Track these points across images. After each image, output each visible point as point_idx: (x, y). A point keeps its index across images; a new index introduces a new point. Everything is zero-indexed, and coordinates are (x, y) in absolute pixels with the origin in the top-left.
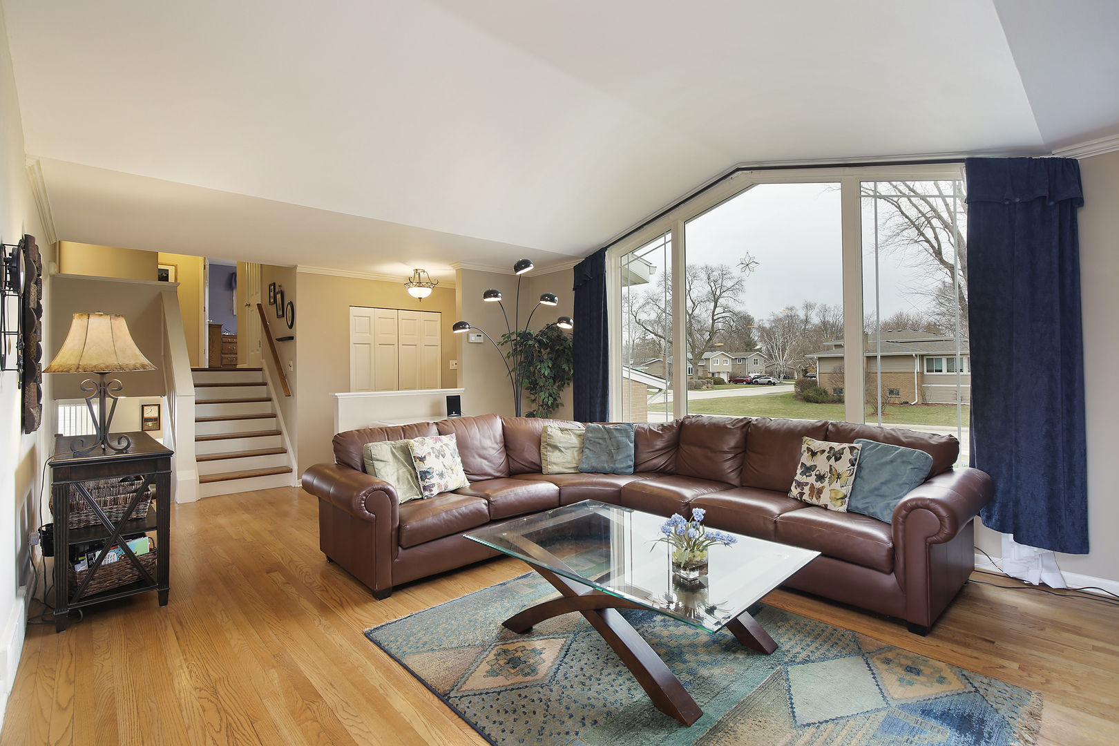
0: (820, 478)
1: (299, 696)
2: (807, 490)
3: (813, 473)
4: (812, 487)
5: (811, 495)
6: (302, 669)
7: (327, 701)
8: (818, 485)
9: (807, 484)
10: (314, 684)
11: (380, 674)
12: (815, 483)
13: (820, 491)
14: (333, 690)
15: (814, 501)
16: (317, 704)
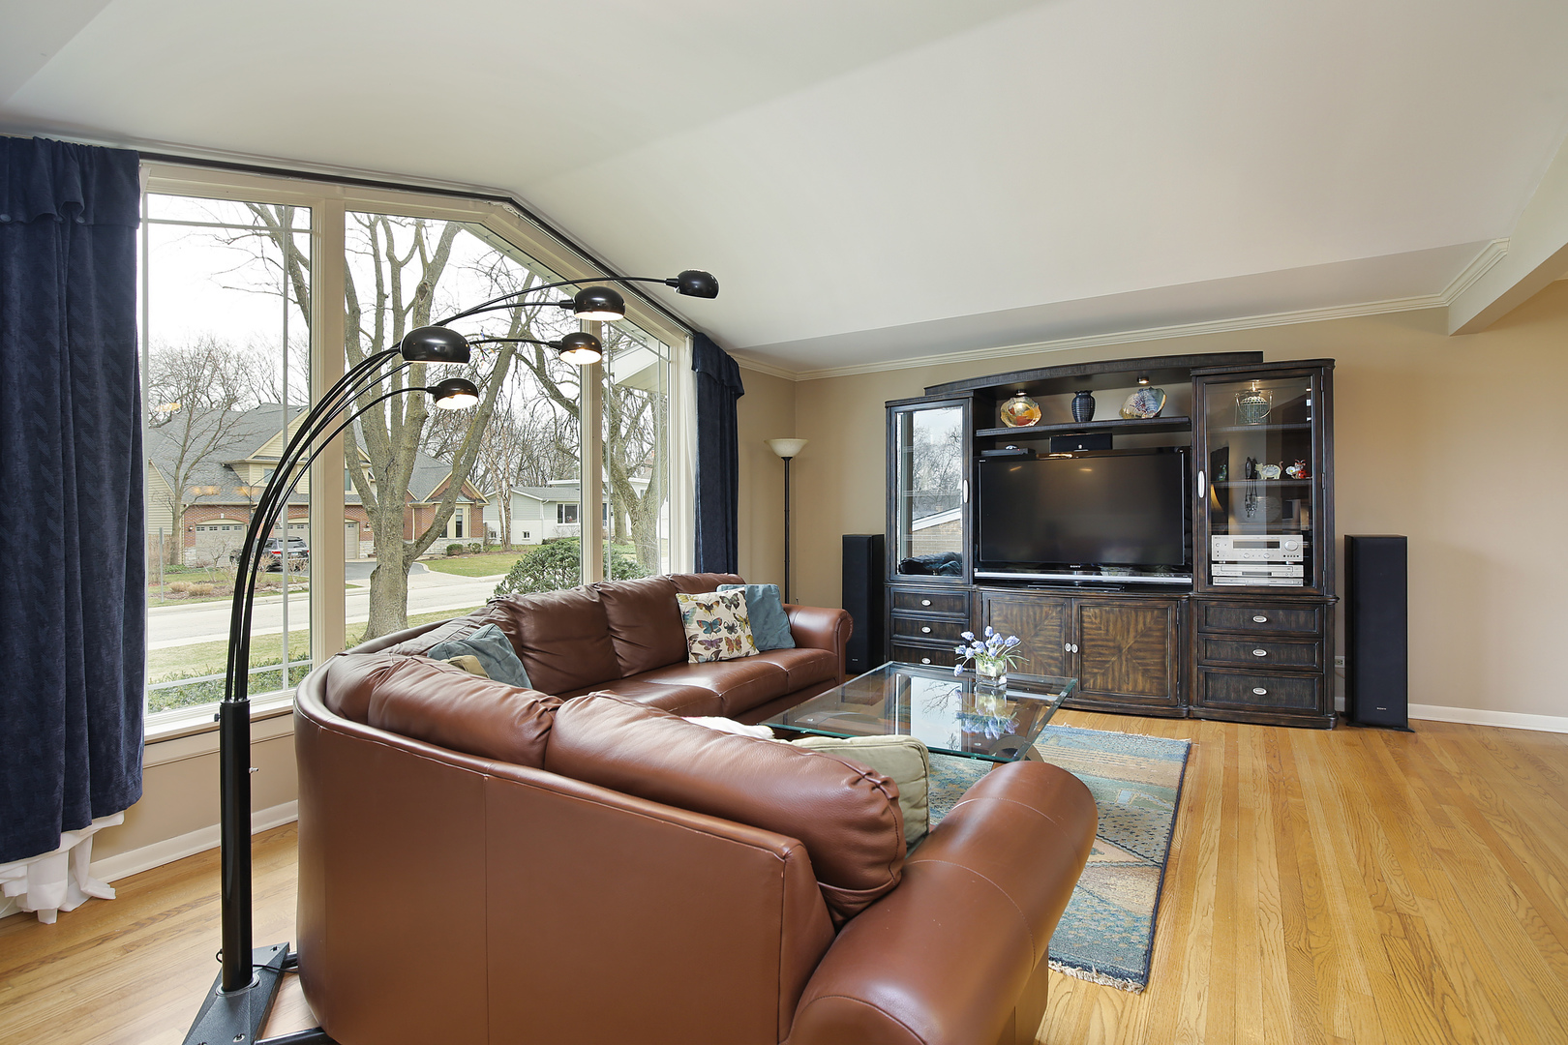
0: (731, 629)
1: (1316, 969)
2: (723, 646)
3: (722, 627)
4: (728, 641)
5: (730, 648)
6: (1288, 1003)
7: (1283, 941)
8: (732, 637)
9: (721, 640)
10: (1285, 970)
11: (1191, 925)
12: (729, 636)
13: (738, 642)
14: (1265, 947)
15: (736, 654)
16: (1296, 945)
